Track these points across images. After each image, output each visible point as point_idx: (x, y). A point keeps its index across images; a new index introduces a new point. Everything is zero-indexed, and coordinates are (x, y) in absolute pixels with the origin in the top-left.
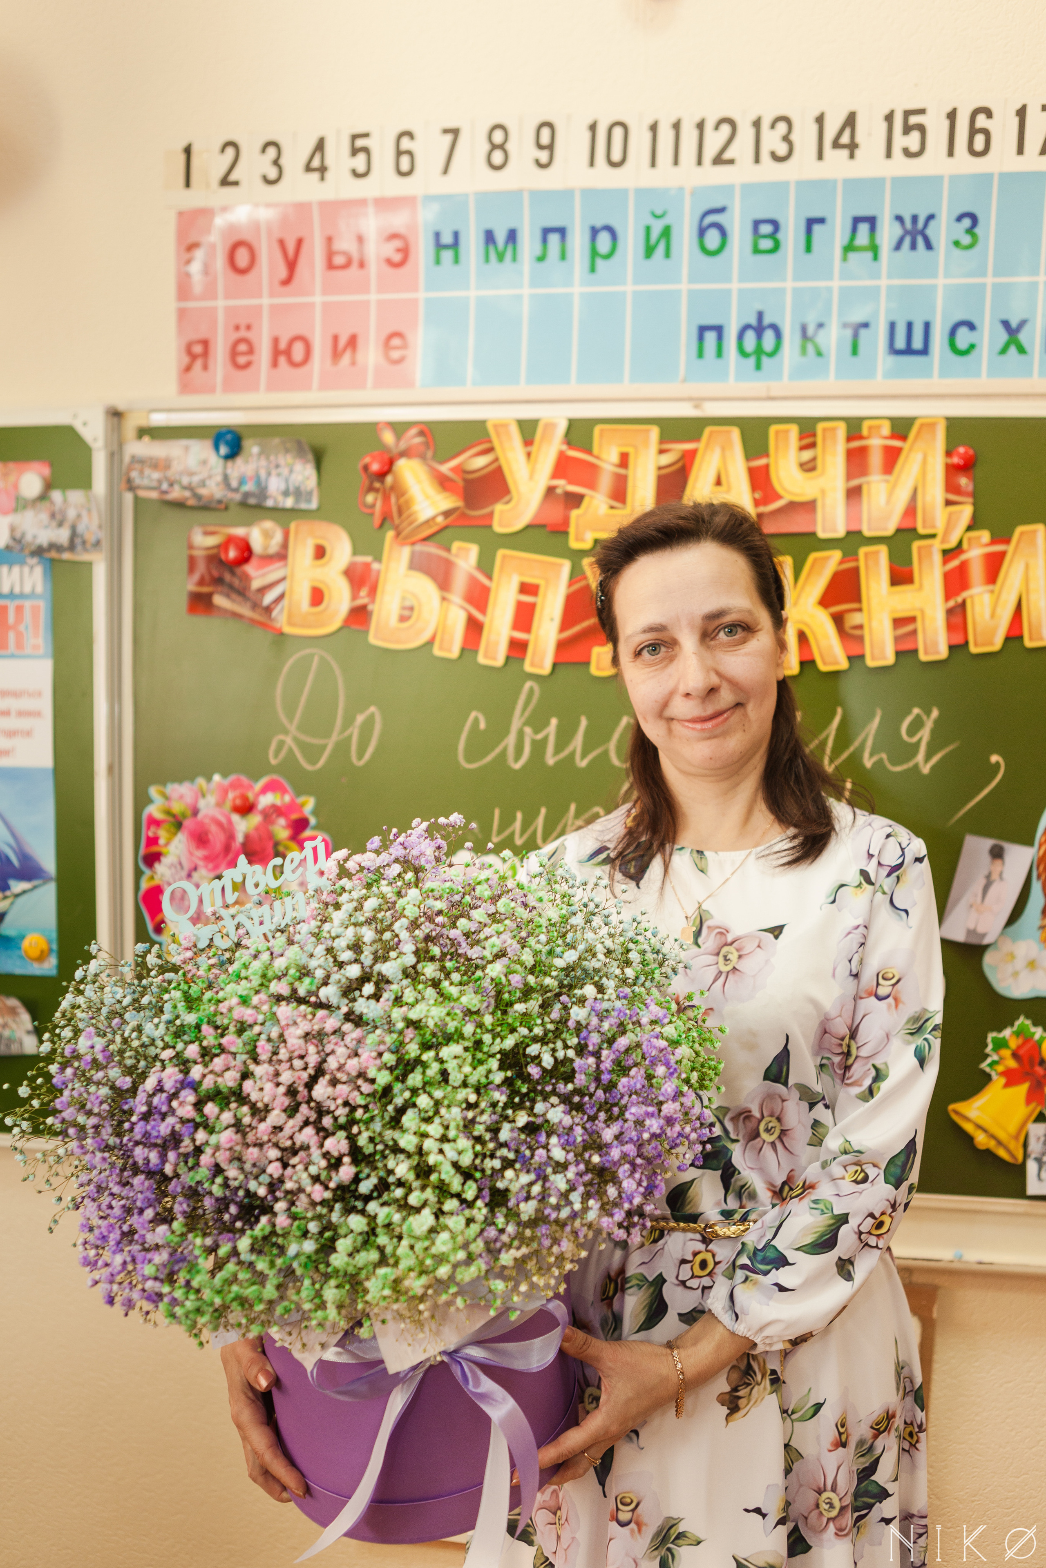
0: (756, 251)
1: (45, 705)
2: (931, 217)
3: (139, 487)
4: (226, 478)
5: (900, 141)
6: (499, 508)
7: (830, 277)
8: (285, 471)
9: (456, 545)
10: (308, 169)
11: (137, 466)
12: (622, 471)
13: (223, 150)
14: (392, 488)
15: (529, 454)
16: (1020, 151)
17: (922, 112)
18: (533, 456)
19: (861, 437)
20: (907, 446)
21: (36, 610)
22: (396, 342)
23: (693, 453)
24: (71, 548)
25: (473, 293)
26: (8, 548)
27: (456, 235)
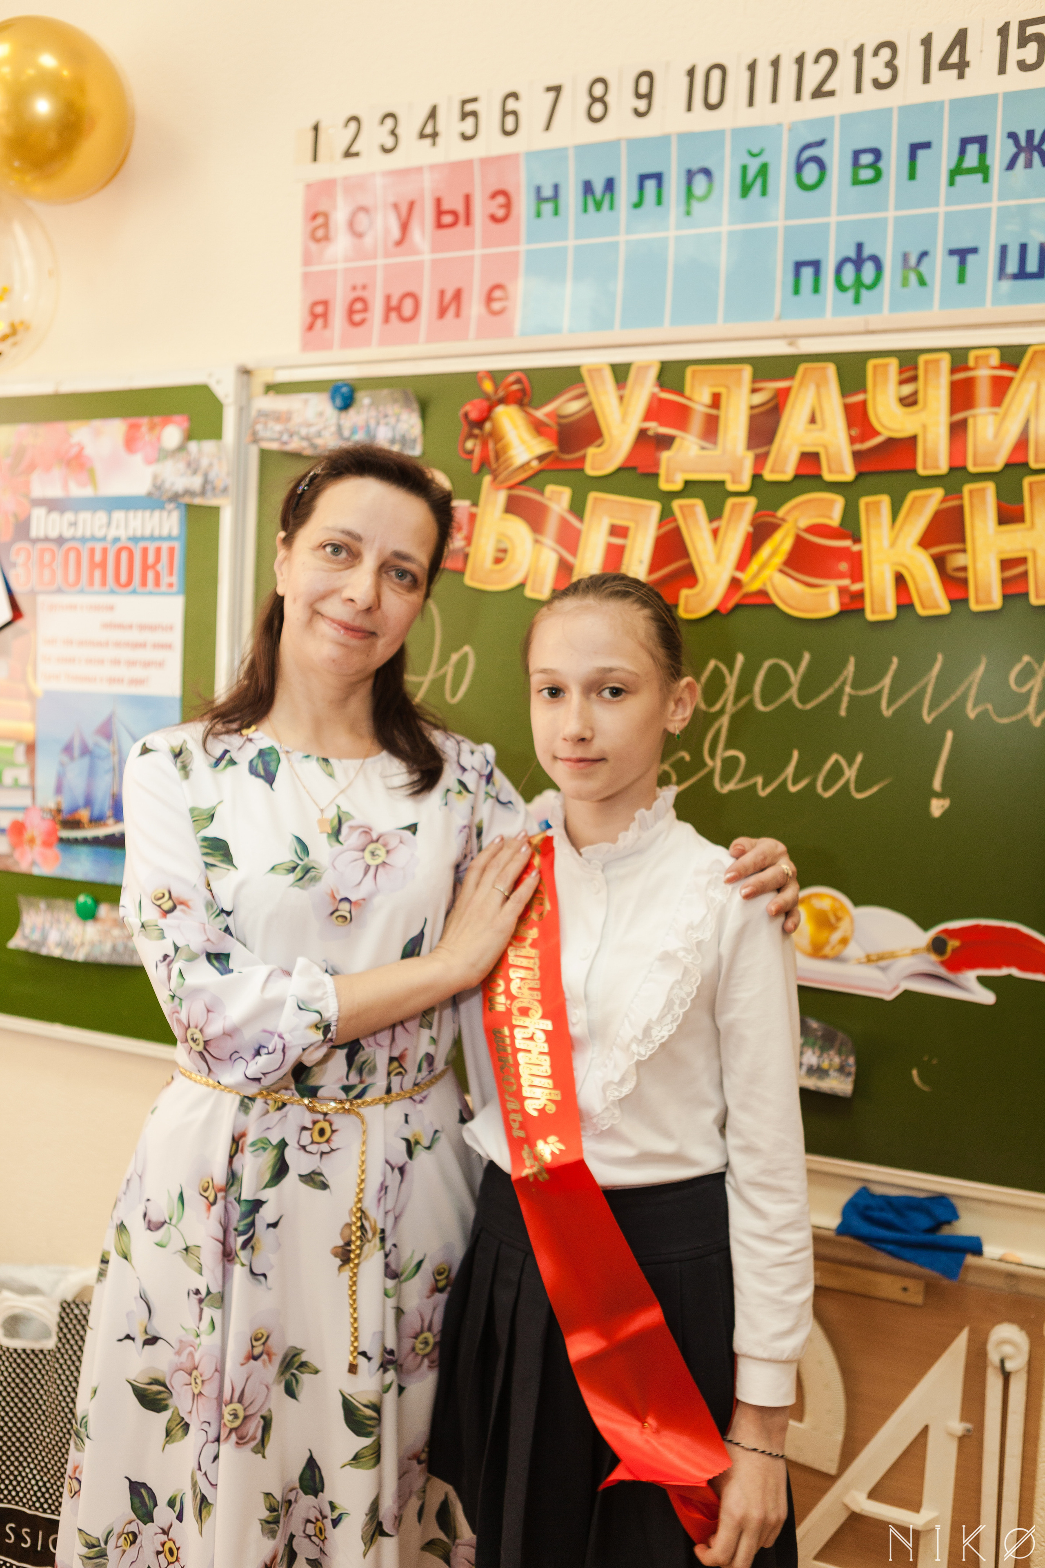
0: (856, 181)
1: (176, 638)
3: (262, 439)
4: (339, 428)
5: (1015, 54)
6: (591, 451)
7: (936, 204)
8: (392, 420)
9: (550, 489)
10: (422, 136)
11: (262, 419)
12: (713, 412)
13: (346, 124)
14: (490, 434)
15: (621, 398)
18: (625, 400)
19: (967, 368)
20: (1017, 376)
21: (172, 550)
22: (497, 294)
23: (787, 391)
24: (203, 493)
25: (571, 243)
26: (150, 495)
27: (556, 187)
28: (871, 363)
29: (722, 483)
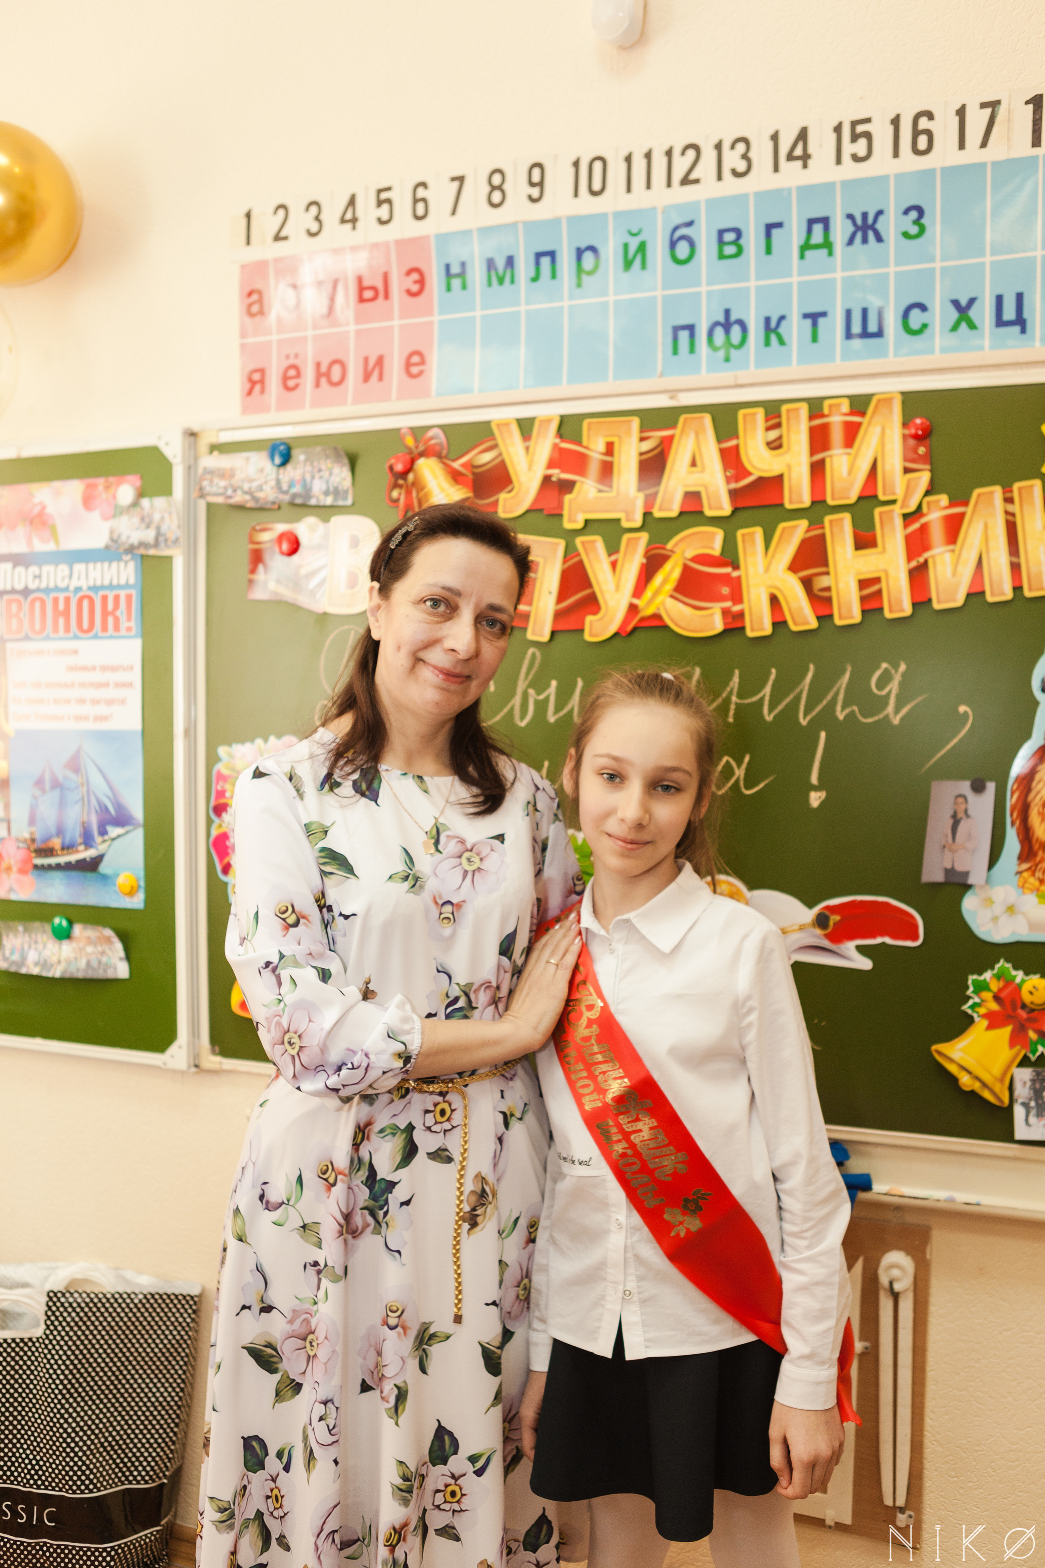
0: (722, 256)
1: (136, 676)
2: (880, 213)
3: (209, 494)
4: (278, 482)
5: (848, 148)
6: (503, 496)
7: (790, 275)
8: (326, 474)
10: (343, 220)
11: (208, 476)
12: (608, 458)
13: (275, 212)
14: (413, 484)
15: (527, 449)
16: (962, 146)
17: (868, 120)
18: (531, 450)
19: (822, 416)
20: (865, 421)
21: (129, 598)
22: (415, 359)
23: (671, 438)
24: (156, 545)
25: (478, 313)
26: (107, 547)
27: (463, 265)
28: (741, 413)
29: (618, 521)
